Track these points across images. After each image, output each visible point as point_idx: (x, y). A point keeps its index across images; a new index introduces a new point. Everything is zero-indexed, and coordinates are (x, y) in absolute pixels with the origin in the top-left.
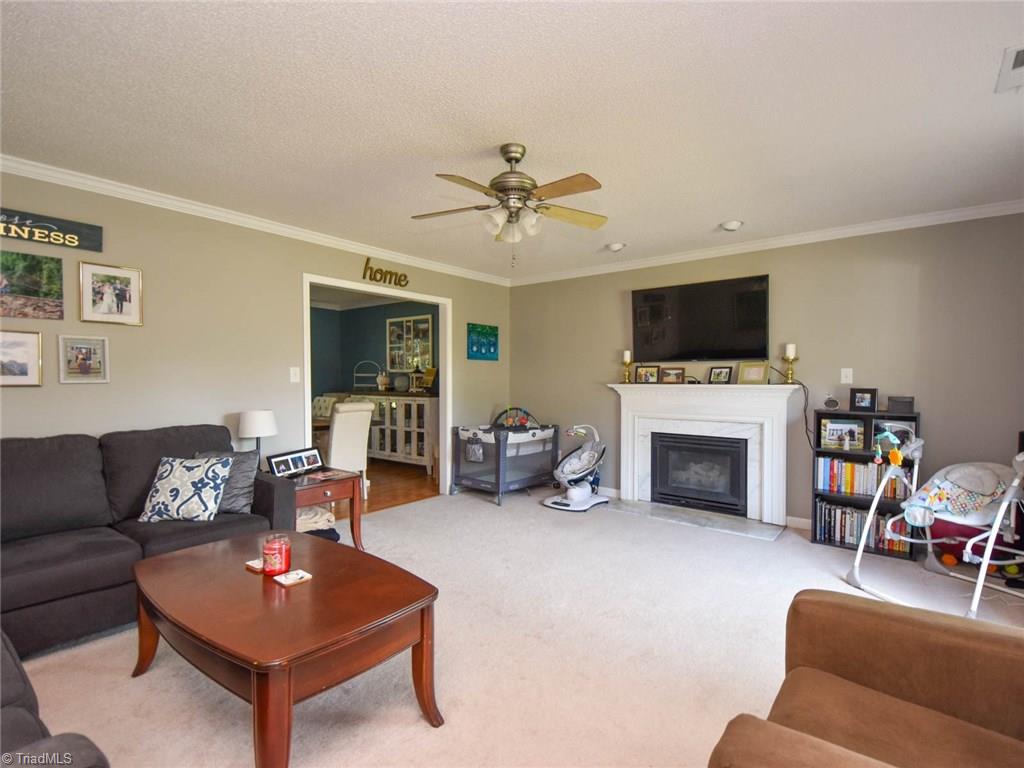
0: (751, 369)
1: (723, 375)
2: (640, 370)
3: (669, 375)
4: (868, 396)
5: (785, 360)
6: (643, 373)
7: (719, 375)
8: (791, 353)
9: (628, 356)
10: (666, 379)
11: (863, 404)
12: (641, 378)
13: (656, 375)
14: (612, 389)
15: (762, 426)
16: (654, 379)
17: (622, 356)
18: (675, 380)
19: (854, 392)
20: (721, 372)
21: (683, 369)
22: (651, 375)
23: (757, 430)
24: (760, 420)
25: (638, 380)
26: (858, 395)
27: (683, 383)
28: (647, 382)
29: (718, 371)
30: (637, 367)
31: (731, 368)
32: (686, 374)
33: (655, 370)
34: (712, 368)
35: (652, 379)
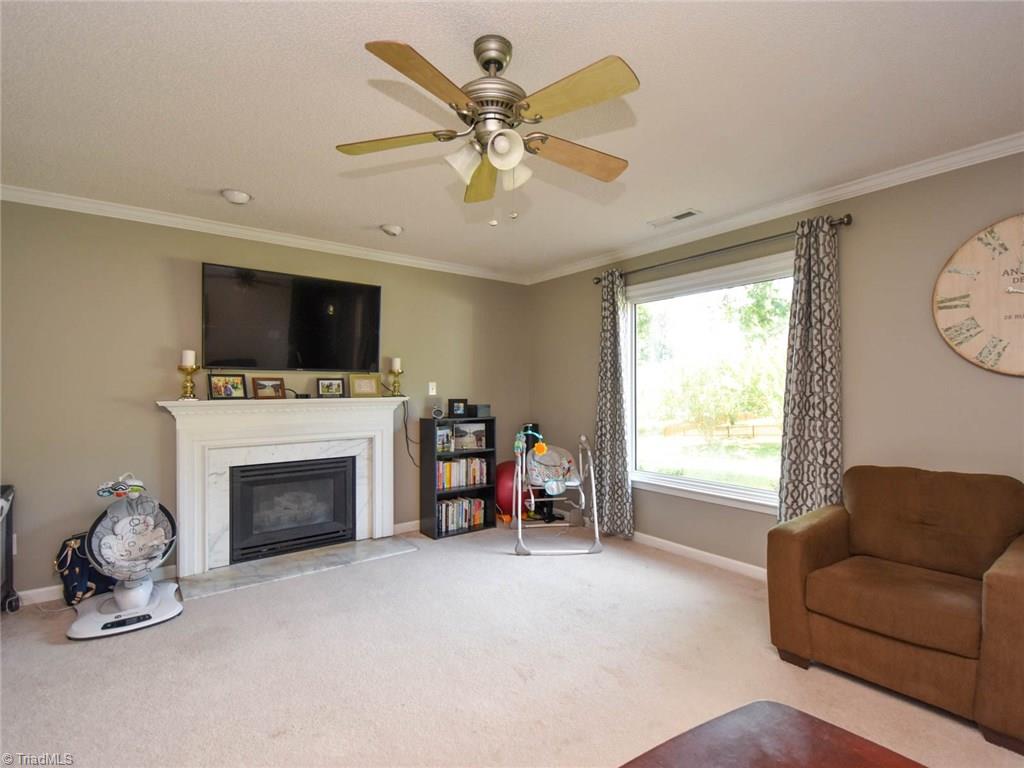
0: (362, 382)
1: (335, 387)
2: (214, 380)
3: (264, 387)
4: (462, 405)
5: (391, 372)
6: (221, 384)
7: (329, 387)
8: (397, 365)
9: (190, 359)
10: (261, 392)
11: (459, 412)
12: (219, 392)
13: (240, 386)
14: (164, 410)
15: (371, 440)
16: (239, 393)
17: (181, 358)
18: (274, 395)
19: (451, 402)
20: (331, 385)
21: (281, 380)
22: (235, 388)
23: (365, 444)
24: (370, 434)
25: (215, 395)
26: (456, 404)
27: (284, 397)
28: (229, 397)
29: (327, 382)
30: (210, 377)
31: (342, 379)
32: (287, 386)
33: (238, 380)
34: (318, 380)
35: (236, 393)
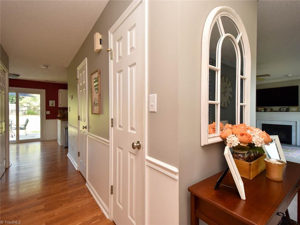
0: (293, 108)
1: (285, 109)
2: (259, 109)
3: (268, 110)
12: (259, 111)
15: (296, 122)
16: (263, 111)
18: (270, 111)
20: (284, 109)
21: (272, 108)
27: (272, 111)
28: (261, 111)
31: (287, 108)
32: (273, 110)
33: (263, 109)
34: (281, 108)
35: (262, 111)
